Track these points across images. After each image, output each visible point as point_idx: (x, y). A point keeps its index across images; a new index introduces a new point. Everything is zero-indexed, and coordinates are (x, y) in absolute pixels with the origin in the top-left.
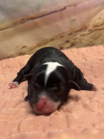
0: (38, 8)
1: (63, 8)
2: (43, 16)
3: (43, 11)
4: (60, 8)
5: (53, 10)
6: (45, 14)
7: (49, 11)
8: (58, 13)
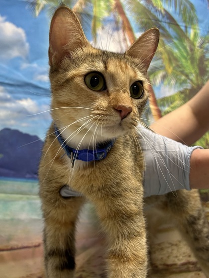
0: (9, 239)
1: (37, 244)
2: (12, 249)
3: (13, 243)
4: (34, 244)
5: (25, 245)
6: (16, 247)
7: (20, 245)
8: (31, 250)
